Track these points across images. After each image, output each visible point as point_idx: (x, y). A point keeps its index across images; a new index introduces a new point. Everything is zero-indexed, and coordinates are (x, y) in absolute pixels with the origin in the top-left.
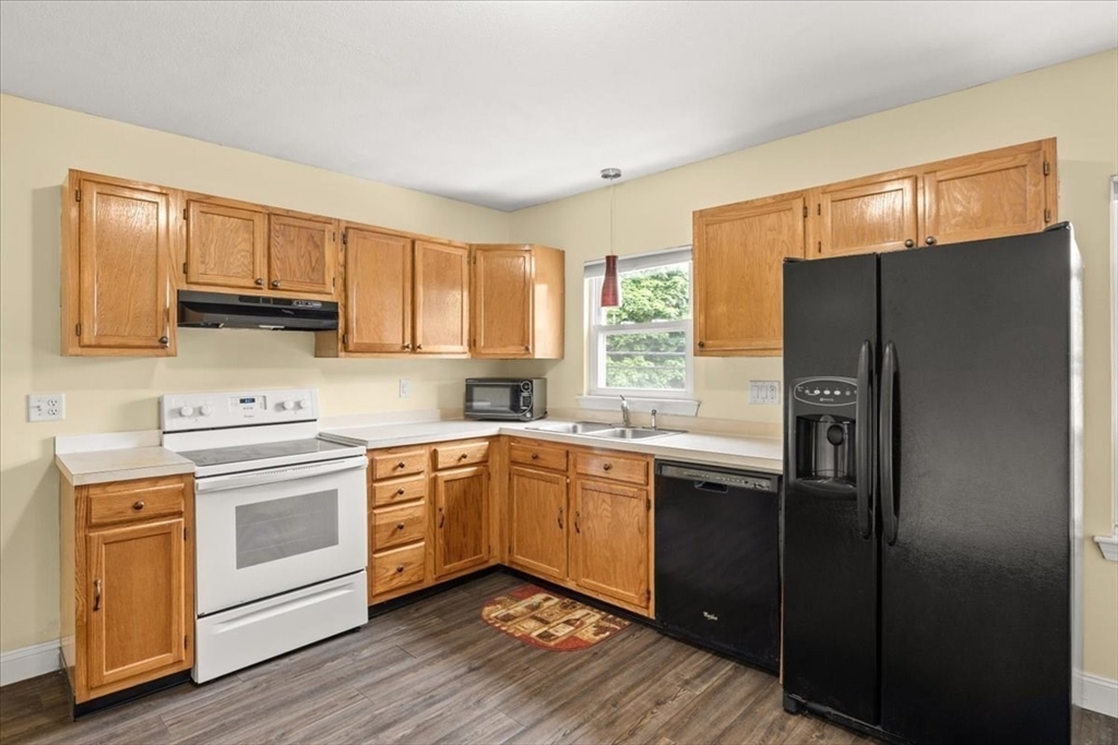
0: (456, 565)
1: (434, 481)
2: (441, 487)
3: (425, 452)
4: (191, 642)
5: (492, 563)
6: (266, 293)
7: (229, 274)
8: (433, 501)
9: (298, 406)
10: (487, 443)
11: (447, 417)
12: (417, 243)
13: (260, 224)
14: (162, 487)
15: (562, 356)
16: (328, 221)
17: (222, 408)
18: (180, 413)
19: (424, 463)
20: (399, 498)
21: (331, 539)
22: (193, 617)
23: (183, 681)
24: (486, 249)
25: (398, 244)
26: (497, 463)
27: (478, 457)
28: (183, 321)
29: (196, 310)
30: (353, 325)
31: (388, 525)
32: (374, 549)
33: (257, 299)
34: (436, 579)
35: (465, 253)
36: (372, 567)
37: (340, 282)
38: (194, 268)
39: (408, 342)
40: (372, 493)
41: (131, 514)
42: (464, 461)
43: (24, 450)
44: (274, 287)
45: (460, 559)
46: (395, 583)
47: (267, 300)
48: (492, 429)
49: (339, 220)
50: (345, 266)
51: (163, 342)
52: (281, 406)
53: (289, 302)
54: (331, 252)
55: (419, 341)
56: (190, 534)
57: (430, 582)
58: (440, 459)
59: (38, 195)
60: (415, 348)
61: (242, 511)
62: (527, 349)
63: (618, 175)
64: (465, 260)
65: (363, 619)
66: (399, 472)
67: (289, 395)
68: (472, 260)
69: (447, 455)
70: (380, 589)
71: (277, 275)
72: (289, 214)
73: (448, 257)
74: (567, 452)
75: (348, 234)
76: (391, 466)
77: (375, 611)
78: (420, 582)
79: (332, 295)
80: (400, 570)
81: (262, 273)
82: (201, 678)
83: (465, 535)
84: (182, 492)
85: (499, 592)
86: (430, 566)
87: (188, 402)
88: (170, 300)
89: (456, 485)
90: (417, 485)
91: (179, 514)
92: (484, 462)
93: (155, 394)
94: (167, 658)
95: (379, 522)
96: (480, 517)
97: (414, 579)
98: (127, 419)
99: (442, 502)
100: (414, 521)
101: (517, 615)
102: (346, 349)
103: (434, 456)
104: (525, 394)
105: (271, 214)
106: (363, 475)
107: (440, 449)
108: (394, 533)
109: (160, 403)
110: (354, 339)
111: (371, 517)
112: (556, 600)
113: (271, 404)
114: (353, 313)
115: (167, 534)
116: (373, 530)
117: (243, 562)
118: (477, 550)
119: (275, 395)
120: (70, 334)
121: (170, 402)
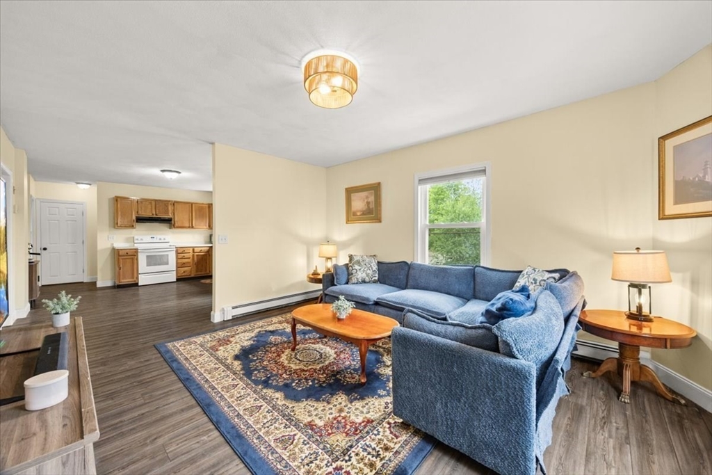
1: (193, 255)
2: (195, 257)
3: (191, 249)
4: (137, 278)
6: (155, 216)
7: (147, 214)
8: (193, 259)
9: (164, 239)
10: (209, 248)
11: (206, 243)
12: (193, 205)
13: (153, 203)
14: (132, 251)
16: (169, 201)
17: (147, 238)
18: (137, 239)
19: (191, 250)
20: (184, 257)
21: (166, 264)
22: (138, 274)
23: (136, 285)
25: (188, 204)
27: (206, 251)
28: (137, 222)
29: (140, 220)
30: (176, 222)
31: (181, 262)
32: (177, 267)
33: (153, 217)
34: (195, 275)
36: (177, 270)
37: (172, 213)
38: (140, 212)
39: (190, 226)
40: (177, 256)
41: (126, 255)
42: (202, 251)
43: (109, 246)
45: (201, 272)
46: (183, 275)
47: (155, 218)
49: (172, 201)
50: (174, 210)
51: (133, 226)
52: (160, 239)
53: (161, 218)
54: (170, 208)
55: (194, 226)
56: (137, 259)
57: (193, 276)
59: (109, 199)
60: (192, 227)
61: (147, 256)
65: (175, 280)
66: (184, 252)
67: (162, 237)
68: (209, 207)
69: (196, 250)
70: (179, 275)
71: (157, 213)
72: (160, 200)
73: (202, 207)
75: (174, 203)
76: (182, 251)
77: (178, 280)
78: (190, 275)
79: (170, 216)
80: (185, 272)
81: (154, 213)
82: (140, 284)
83: (202, 267)
84: (136, 252)
86: (193, 273)
87: (139, 237)
88: (134, 218)
89: (198, 256)
90: (189, 255)
91: (135, 255)
92: (208, 252)
93: (132, 236)
94: (133, 280)
95: (179, 262)
96: (207, 264)
97: (188, 275)
98: (127, 240)
99: (196, 259)
100: (188, 263)
102: (175, 227)
103: (193, 250)
105: (156, 201)
106: (174, 252)
107: (195, 249)
108: (183, 264)
109: (134, 238)
110: (176, 225)
111: (177, 261)
113: (158, 239)
114: (176, 219)
115: (133, 259)
116: (177, 263)
117: (147, 266)
118: (206, 270)
119: (159, 237)
120: (115, 225)
121: (136, 237)
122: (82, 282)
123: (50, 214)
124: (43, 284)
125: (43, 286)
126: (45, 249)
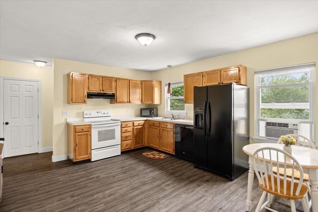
0: (138, 145)
1: (133, 128)
2: (135, 130)
3: (132, 123)
4: (91, 154)
5: (145, 146)
7: (95, 89)
8: (133, 132)
9: (107, 113)
10: (144, 121)
12: (130, 81)
13: (101, 79)
14: (86, 126)
15: (161, 103)
16: (113, 78)
17: (94, 114)
18: (87, 114)
19: (131, 125)
20: (126, 131)
21: (114, 138)
22: (91, 150)
23: (89, 161)
24: (144, 81)
25: (126, 81)
26: (146, 125)
27: (142, 124)
28: (88, 98)
29: (90, 96)
30: (118, 98)
31: (124, 136)
32: (122, 141)
33: (100, 93)
34: (134, 148)
35: (140, 82)
36: (121, 144)
37: (115, 89)
38: (90, 88)
39: (128, 101)
40: (121, 130)
41: (82, 131)
42: (139, 125)
43: (63, 121)
44: (103, 91)
45: (139, 144)
46: (126, 148)
47: (102, 93)
48: (145, 119)
49: (115, 77)
50: (116, 86)
51: (85, 101)
52: (104, 113)
53: (106, 93)
54: (114, 84)
55: (131, 101)
56: (90, 135)
57: (132, 148)
58: (135, 124)
59: (64, 76)
60: (130, 102)
61: (99, 132)
62: (153, 102)
63: (171, 66)
64: (140, 84)
65: (120, 154)
66: (127, 126)
67: (105, 111)
68: (142, 84)
70: (123, 148)
71: (104, 88)
72: (106, 77)
73: (136, 83)
74: (159, 123)
75: (116, 80)
76: (125, 125)
77: (122, 153)
78: (131, 148)
79: (114, 92)
80: (127, 145)
81: (101, 88)
82: (92, 160)
83: (139, 140)
84: (89, 128)
85: (146, 151)
86: (133, 145)
87: (88, 112)
88: (86, 94)
89: (138, 129)
90: (130, 129)
91: (89, 131)
92: (144, 125)
93: (82, 111)
94: (87, 156)
95: (123, 136)
96: (143, 136)
97: (129, 147)
98: (78, 115)
99: (135, 133)
100: (129, 136)
101: (149, 154)
102: (116, 102)
103: (133, 123)
104: (153, 111)
105: (103, 77)
106: (120, 126)
107: (134, 122)
108: (125, 138)
109: (83, 113)
110: (118, 100)
111: (121, 135)
112: (157, 152)
113: (102, 113)
114: (118, 95)
115: (87, 135)
116: (122, 137)
117: (99, 141)
118: (142, 143)
119: (103, 111)
120: (71, 100)
121: (85, 113)
122: (37, 153)
123: (11, 91)
124: (5, 157)
125: (5, 158)
126: (7, 123)
